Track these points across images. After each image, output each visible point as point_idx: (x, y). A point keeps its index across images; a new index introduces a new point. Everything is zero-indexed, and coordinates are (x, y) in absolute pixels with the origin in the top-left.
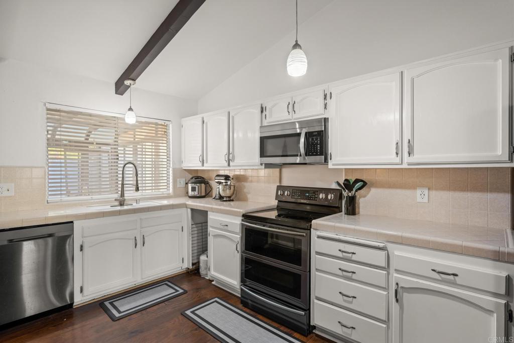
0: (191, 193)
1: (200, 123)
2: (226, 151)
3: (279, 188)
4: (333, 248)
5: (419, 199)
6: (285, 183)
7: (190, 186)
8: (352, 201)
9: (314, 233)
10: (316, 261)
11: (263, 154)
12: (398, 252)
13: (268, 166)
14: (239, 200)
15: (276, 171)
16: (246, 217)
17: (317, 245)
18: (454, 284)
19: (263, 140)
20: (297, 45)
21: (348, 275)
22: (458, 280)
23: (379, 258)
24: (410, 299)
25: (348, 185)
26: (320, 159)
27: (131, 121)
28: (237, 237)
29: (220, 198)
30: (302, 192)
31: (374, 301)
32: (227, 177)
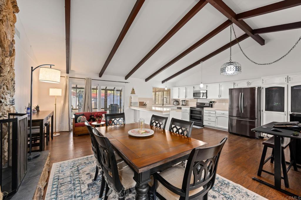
0: (175, 104)
1: (178, 89)
2: (185, 95)
4: (207, 112)
5: (224, 105)
6: (198, 102)
7: (175, 103)
8: (212, 105)
9: (204, 110)
10: (204, 114)
11: (194, 96)
12: (217, 111)
13: (195, 98)
14: (187, 106)
15: (196, 99)
16: (191, 108)
17: (205, 111)
18: (224, 115)
21: (210, 116)
22: (224, 114)
23: (214, 112)
24: (218, 118)
25: (211, 102)
26: (206, 97)
27: (166, 89)
28: (189, 112)
29: (183, 105)
30: (202, 104)
31: (213, 119)
32: (185, 101)
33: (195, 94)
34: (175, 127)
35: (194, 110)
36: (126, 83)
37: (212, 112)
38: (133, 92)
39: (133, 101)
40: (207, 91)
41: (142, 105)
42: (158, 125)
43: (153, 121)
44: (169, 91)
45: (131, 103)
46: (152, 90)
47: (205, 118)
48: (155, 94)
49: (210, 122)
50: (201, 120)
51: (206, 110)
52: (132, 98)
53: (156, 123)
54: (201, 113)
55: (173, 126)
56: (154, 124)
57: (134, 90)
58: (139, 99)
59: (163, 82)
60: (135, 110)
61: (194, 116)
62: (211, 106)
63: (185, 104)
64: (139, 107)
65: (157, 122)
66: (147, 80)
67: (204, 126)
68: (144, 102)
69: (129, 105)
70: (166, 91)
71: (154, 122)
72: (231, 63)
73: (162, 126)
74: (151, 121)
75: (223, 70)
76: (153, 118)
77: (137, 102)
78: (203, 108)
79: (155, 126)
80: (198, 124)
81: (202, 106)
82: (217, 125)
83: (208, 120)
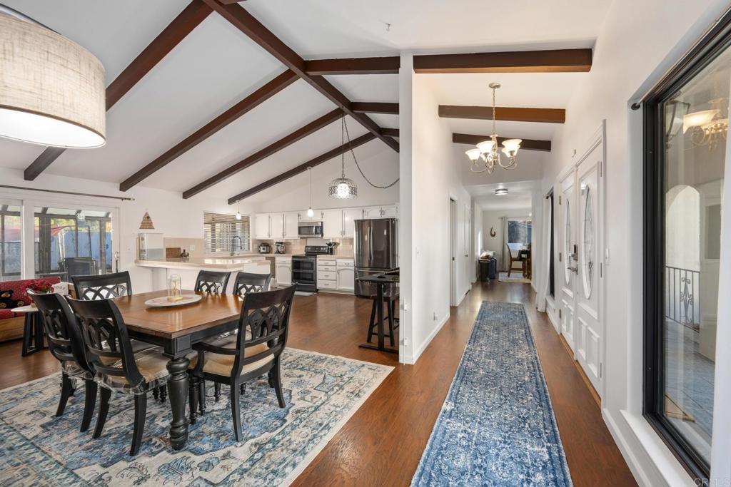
0: (262, 251)
1: (267, 217)
2: (282, 231)
3: (306, 247)
4: (322, 263)
6: (308, 245)
7: (262, 248)
8: (331, 249)
9: (317, 259)
11: (299, 233)
12: (338, 261)
13: (301, 238)
14: (288, 253)
15: (305, 240)
16: (293, 257)
17: (318, 263)
19: (299, 228)
20: (310, 208)
21: (327, 270)
22: (349, 265)
23: (334, 263)
24: (341, 273)
25: (330, 244)
26: (320, 236)
27: (239, 217)
28: (290, 265)
29: (278, 252)
30: (315, 248)
31: (333, 275)
32: (282, 243)
33: (302, 229)
34: (244, 286)
35: (303, 262)
36: (122, 199)
37: (330, 263)
38: (147, 223)
39: (147, 245)
40: (322, 223)
41: (176, 254)
42: (213, 289)
43: (202, 283)
44: (245, 221)
45: (141, 251)
46: (202, 220)
47: (320, 274)
48: (213, 230)
49: (327, 282)
50: (312, 279)
51: (321, 261)
52: (143, 239)
53: (207, 285)
54: (312, 266)
55: (240, 285)
56: (205, 288)
57: (148, 218)
58: (165, 240)
59: (231, 201)
60: (153, 269)
61: (303, 273)
62: (331, 252)
63: (282, 250)
64: (167, 261)
65: (210, 284)
66: (187, 194)
67: (318, 290)
68: (179, 249)
69: (135, 257)
70: (239, 221)
71: (203, 285)
72: (343, 180)
73: (220, 290)
74: (198, 282)
75: (333, 190)
76: (201, 277)
77: (161, 250)
78: (316, 255)
79: (207, 291)
80: (308, 289)
81: (314, 252)
82: (339, 285)
83: (325, 278)
